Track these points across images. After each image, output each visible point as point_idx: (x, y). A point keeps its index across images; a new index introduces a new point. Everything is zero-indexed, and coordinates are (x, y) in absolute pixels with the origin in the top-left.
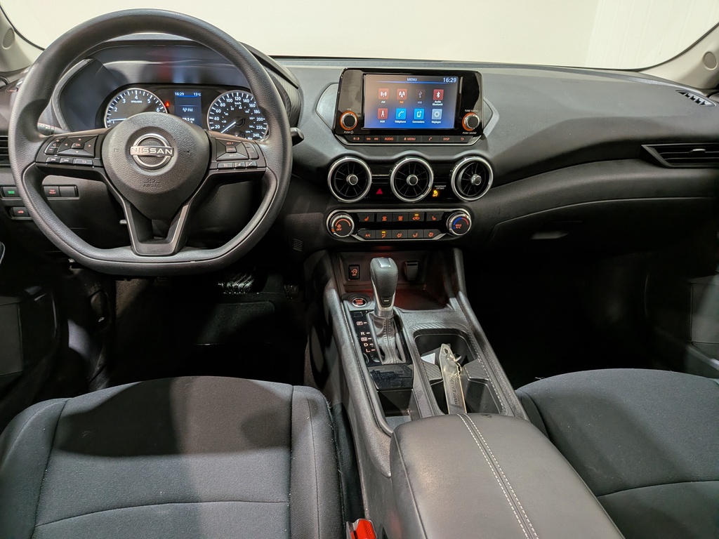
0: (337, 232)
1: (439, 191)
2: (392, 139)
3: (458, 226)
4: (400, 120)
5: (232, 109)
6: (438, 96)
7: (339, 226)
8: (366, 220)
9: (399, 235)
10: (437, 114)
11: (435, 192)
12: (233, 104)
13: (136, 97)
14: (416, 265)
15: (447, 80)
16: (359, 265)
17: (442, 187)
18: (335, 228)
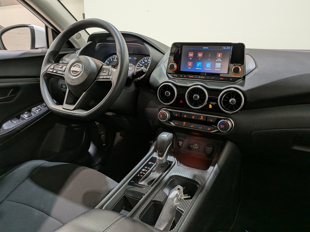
0: (160, 118)
1: (212, 105)
2: (193, 77)
3: (222, 126)
4: (198, 68)
5: (146, 64)
6: (219, 56)
7: (161, 115)
8: (176, 115)
9: (192, 126)
10: (218, 66)
11: (210, 106)
12: (147, 62)
13: (115, 59)
14: (212, 147)
15: (224, 48)
16: (183, 141)
17: (214, 103)
18: (160, 116)
